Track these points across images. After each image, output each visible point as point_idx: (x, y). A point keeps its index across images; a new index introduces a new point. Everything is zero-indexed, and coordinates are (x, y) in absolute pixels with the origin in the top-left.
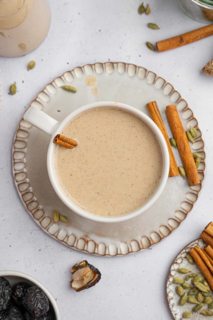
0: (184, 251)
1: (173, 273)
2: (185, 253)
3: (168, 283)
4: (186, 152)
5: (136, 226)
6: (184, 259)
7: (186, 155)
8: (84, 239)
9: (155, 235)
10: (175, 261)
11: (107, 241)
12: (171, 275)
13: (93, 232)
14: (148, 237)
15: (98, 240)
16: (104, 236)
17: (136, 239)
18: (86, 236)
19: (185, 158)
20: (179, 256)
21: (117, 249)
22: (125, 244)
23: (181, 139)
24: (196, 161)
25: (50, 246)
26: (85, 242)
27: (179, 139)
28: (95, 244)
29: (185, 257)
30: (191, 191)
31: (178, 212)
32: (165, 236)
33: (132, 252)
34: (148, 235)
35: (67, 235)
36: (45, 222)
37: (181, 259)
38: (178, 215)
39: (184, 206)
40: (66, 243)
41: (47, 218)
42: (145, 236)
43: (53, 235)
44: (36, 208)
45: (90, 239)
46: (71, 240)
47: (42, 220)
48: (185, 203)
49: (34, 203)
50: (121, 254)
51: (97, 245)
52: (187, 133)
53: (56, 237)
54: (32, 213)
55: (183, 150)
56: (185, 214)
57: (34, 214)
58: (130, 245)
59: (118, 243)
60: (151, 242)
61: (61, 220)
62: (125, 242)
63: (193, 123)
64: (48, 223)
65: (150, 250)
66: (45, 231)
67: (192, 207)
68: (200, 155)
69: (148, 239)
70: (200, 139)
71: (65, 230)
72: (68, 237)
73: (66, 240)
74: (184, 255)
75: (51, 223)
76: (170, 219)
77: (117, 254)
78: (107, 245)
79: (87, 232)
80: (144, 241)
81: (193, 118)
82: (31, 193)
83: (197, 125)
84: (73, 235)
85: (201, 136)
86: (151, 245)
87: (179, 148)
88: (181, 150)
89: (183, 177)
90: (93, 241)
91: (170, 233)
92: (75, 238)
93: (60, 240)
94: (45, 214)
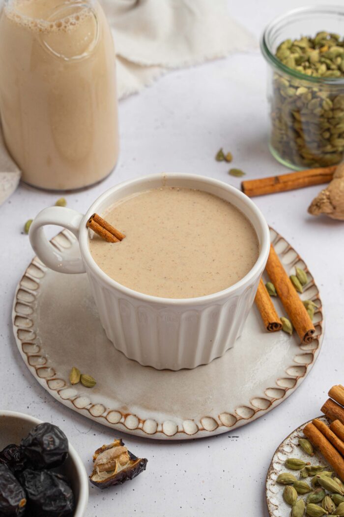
0: (295, 434)
1: (276, 466)
2: (297, 438)
3: (270, 482)
4: (290, 295)
5: (211, 397)
6: (295, 447)
7: (291, 298)
8: (119, 412)
9: (243, 412)
10: (281, 449)
11: (160, 416)
12: (273, 469)
13: (135, 404)
15: (143, 414)
16: (155, 409)
17: (211, 415)
18: (125, 408)
19: (290, 302)
20: (287, 441)
21: (177, 426)
22: (191, 422)
23: (282, 280)
24: (307, 309)
26: (122, 415)
27: (279, 280)
28: (139, 420)
29: (299, 445)
30: (302, 352)
31: (282, 381)
32: (261, 410)
33: (204, 429)
34: (232, 411)
35: (91, 404)
36: (55, 385)
37: (291, 447)
38: (283, 384)
39: (293, 373)
40: (88, 410)
41: (59, 381)
42: (226, 413)
43: (68, 399)
44: (43, 365)
45: (130, 413)
46: (97, 411)
47: (50, 380)
48: (293, 368)
49: (40, 360)
50: (183, 432)
51: (141, 422)
52: (291, 278)
53: (72, 402)
54: (35, 368)
55: (285, 294)
56: (294, 381)
57: (38, 371)
58: (201, 422)
59: (179, 420)
60: (237, 417)
61: (83, 382)
62: (191, 420)
63: (299, 266)
64: (61, 386)
65: (236, 438)
66: (54, 393)
67: (305, 372)
68: (312, 303)
69: (232, 416)
70: (311, 284)
71: (88, 397)
72: (93, 406)
73: (89, 407)
74: (295, 441)
75: (66, 387)
76: (269, 389)
77: (177, 432)
78: (160, 422)
79: (125, 403)
80: (225, 419)
81: (299, 260)
82: (37, 346)
83: (306, 268)
84: (102, 405)
85: (313, 281)
86: (236, 421)
87: (280, 293)
88: (282, 294)
89: (288, 333)
90: (135, 415)
91: (269, 406)
92: (105, 410)
93: (79, 408)
94: (56, 375)
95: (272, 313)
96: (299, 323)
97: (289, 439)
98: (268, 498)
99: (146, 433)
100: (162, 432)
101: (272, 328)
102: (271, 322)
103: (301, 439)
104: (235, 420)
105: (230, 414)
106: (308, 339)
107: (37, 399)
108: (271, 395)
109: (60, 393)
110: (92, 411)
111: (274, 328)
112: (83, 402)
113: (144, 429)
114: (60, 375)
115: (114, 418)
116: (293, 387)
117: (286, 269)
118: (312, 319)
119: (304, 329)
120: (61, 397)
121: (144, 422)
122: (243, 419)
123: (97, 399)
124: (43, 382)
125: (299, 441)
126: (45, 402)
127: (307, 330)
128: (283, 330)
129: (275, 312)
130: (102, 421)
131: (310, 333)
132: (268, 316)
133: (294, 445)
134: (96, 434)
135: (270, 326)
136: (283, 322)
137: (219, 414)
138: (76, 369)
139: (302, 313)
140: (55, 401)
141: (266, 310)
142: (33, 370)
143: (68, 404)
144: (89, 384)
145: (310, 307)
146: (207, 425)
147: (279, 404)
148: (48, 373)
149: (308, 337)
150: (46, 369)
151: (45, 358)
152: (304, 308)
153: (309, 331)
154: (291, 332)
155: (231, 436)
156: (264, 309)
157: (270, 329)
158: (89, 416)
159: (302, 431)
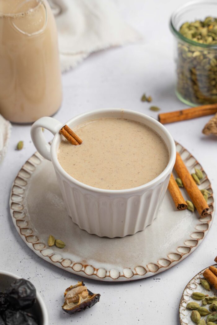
0: (198, 276)
1: (185, 297)
2: (199, 279)
3: (182, 308)
4: (192, 186)
5: (141, 253)
6: (198, 285)
7: (193, 188)
8: (81, 264)
9: (163, 262)
10: (188, 286)
11: (108, 266)
12: (184, 299)
13: (92, 258)
14: (155, 264)
15: (97, 265)
16: (105, 262)
17: (142, 265)
18: (85, 261)
19: (192, 191)
20: (193, 281)
21: (120, 273)
22: (129, 269)
23: (186, 176)
24: (203, 194)
25: (41, 274)
26: (83, 266)
27: (185, 177)
28: (94, 269)
29: (200, 284)
30: (201, 223)
31: (188, 242)
32: (175, 261)
33: (137, 274)
34: (155, 262)
35: (62, 259)
36: (38, 247)
37: (195, 285)
38: (188, 244)
39: (195, 237)
40: (61, 263)
41: (41, 244)
42: (152, 263)
43: (47, 256)
44: (30, 234)
45: (88, 264)
46: (66, 264)
47: (35, 244)
48: (195, 234)
49: (28, 231)
50: (124, 276)
51: (96, 270)
52: (192, 175)
53: (50, 258)
54: (25, 236)
55: (189, 185)
56: (196, 242)
57: (27, 238)
58: (135, 270)
59: (120, 269)
60: (159, 266)
61: (57, 245)
62: (128, 268)
63: (198, 168)
64: (42, 248)
65: (158, 280)
66: (38, 252)
67: (203, 236)
68: (207, 191)
69: (156, 265)
70: (205, 179)
71: (60, 255)
72: (64, 260)
73: (61, 261)
74: (198, 281)
75: (46, 248)
76: (179, 247)
77: (120, 276)
78: (108, 270)
79: (85, 258)
80: (151, 268)
81: (197, 164)
82: (26, 222)
83: (202, 169)
84: (69, 259)
85: (206, 177)
86: (159, 269)
87: (185, 185)
88: (187, 186)
89: (191, 211)
90: (92, 266)
91: (180, 259)
92: (72, 262)
93: (54, 262)
94: (39, 241)
95: (180, 198)
96: (198, 204)
97: (194, 280)
98: (181, 319)
99: (99, 277)
100: (109, 276)
101: (180, 207)
102: (180, 204)
103: (202, 280)
104: (158, 267)
105: (154, 264)
106: (205, 214)
107: (27, 256)
108: (181, 251)
109: (42, 252)
110: (63, 263)
111: (182, 207)
112: (57, 258)
113: (98, 275)
114: (41, 240)
115: (77, 268)
116: (195, 246)
117: (189, 169)
118: (207, 202)
119: (202, 208)
120: (42, 255)
121: (97, 270)
122: (163, 267)
123: (66, 255)
124: (30, 245)
125: (201, 281)
126: (32, 258)
127: (204, 208)
128: (188, 209)
129: (182, 197)
130: (69, 270)
131: (206, 211)
132: (178, 200)
133: (197, 283)
134: (66, 279)
135: (179, 206)
136: (188, 203)
137: (147, 264)
138: (52, 237)
139: (200, 197)
140: (39, 257)
141: (176, 196)
142: (23, 237)
143: (47, 259)
144: (60, 246)
145: (205, 193)
146: (139, 271)
147: (187, 257)
148: (34, 240)
149: (204, 213)
150: (32, 237)
151: (31, 229)
152: (201, 195)
153: (205, 209)
154: (193, 210)
155: (155, 278)
156: (175, 195)
157: (179, 208)
158: (61, 267)
159: (202, 274)
